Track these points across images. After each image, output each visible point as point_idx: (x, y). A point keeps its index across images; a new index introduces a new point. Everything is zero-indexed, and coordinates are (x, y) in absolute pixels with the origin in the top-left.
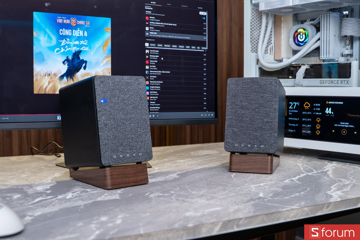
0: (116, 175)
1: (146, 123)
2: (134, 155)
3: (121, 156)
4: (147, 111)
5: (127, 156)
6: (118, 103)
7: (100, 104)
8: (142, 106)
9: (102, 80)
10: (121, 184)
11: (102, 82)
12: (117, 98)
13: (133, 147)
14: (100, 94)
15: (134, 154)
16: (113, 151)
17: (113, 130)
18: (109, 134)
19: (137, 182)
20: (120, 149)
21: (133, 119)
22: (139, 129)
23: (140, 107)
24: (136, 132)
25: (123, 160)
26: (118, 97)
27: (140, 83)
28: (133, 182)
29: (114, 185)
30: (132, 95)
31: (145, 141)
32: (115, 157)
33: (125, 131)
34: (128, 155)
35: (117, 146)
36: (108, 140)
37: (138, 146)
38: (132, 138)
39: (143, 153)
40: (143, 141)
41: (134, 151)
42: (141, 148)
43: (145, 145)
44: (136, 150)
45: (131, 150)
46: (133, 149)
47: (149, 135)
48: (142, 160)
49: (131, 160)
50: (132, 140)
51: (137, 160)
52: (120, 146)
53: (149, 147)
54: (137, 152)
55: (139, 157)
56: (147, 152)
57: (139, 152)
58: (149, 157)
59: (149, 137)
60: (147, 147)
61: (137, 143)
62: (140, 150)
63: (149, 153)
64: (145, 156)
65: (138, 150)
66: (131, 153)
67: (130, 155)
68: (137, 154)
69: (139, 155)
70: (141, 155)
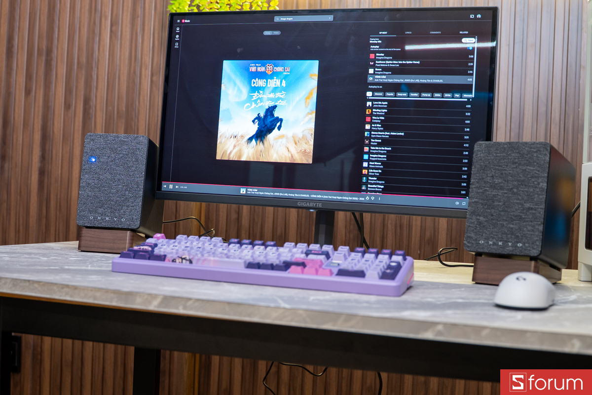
0: (89, 237)
1: (138, 187)
3: (99, 218)
4: (142, 173)
9: (92, 138)
10: (93, 247)
11: (93, 140)
12: (107, 157)
13: (116, 210)
14: (89, 151)
15: (115, 219)
16: (90, 212)
17: (96, 190)
18: (90, 193)
19: (112, 249)
20: (100, 210)
21: (121, 181)
22: (127, 192)
24: (122, 195)
25: (101, 223)
26: (109, 157)
27: (139, 143)
28: (107, 249)
29: (85, 247)
30: (127, 154)
31: (132, 206)
32: (91, 218)
34: (107, 219)
35: (97, 207)
36: (87, 200)
37: (122, 211)
38: (117, 201)
39: (127, 219)
40: (130, 206)
41: (116, 216)
42: (126, 213)
43: (131, 210)
44: (119, 214)
45: (113, 213)
46: (115, 213)
47: (140, 200)
48: (124, 227)
49: (111, 225)
50: (116, 203)
51: (118, 226)
52: (100, 208)
53: (136, 214)
54: (119, 217)
55: (120, 223)
56: (132, 219)
57: (121, 217)
58: (133, 224)
59: (139, 202)
60: (133, 213)
61: (121, 207)
62: (124, 215)
63: (135, 221)
64: (129, 223)
65: (122, 215)
66: (112, 217)
67: (110, 219)
68: (120, 219)
69: (122, 221)
70: (124, 220)
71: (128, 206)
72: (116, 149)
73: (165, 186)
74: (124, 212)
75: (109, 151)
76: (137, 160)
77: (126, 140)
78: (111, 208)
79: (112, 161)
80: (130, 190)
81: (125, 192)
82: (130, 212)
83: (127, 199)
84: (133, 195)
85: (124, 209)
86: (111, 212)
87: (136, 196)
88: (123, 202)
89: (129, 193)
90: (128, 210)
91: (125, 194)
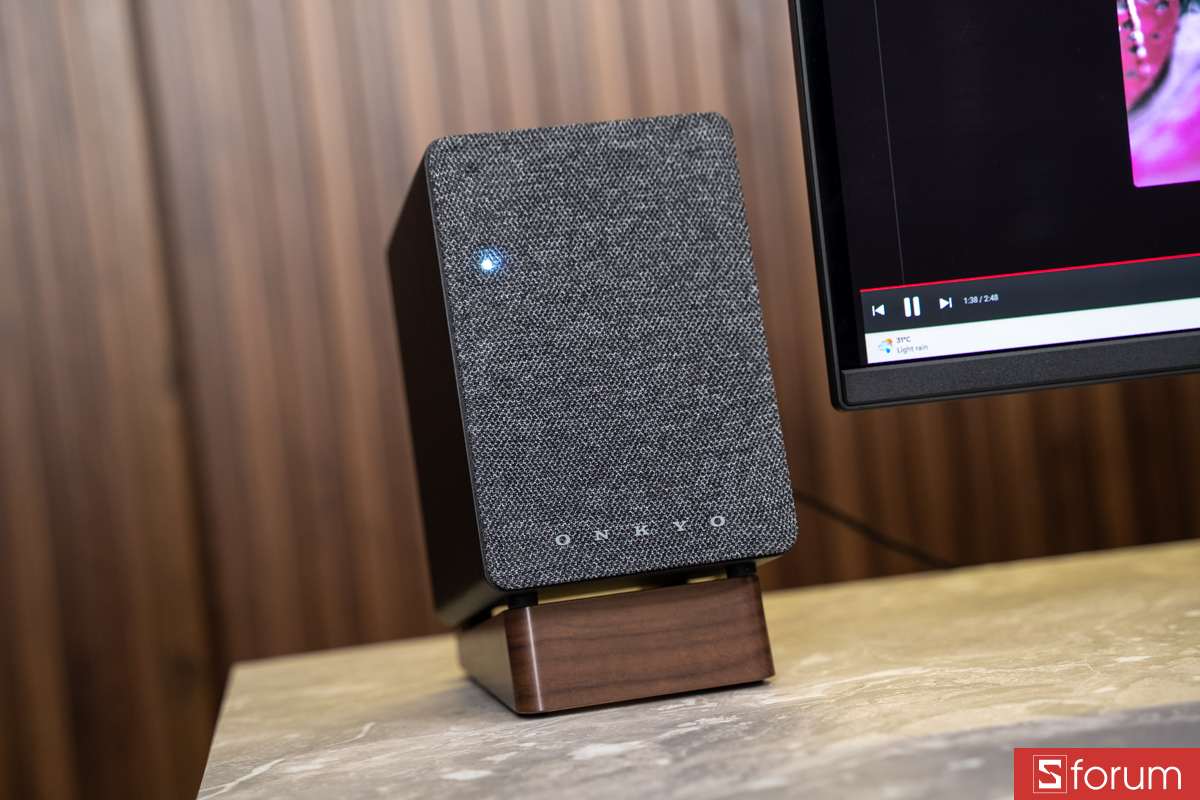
0: (570, 639)
1: (745, 356)
2: (681, 529)
3: (600, 535)
4: (747, 290)
5: (638, 534)
6: (570, 263)
7: (462, 281)
8: (715, 267)
9: (466, 158)
10: (597, 686)
11: (472, 169)
12: (562, 241)
13: (672, 483)
14: (464, 224)
15: (677, 523)
16: (550, 513)
17: (548, 402)
19: (692, 675)
20: (595, 497)
21: (662, 341)
22: (702, 389)
23: (701, 274)
24: (683, 407)
25: (616, 556)
26: (570, 236)
27: (697, 149)
28: (668, 678)
29: (559, 692)
30: (653, 213)
31: (741, 451)
32: (563, 541)
33: (621, 404)
34: (641, 530)
35: (575, 485)
36: (518, 457)
37: (702, 481)
38: (664, 440)
39: (736, 514)
40: (732, 453)
41: (681, 508)
42: (722, 487)
43: (743, 471)
44: (690, 499)
45: (660, 499)
46: (670, 498)
47: (770, 415)
48: (729, 553)
49: (664, 555)
50: (665, 448)
51: (699, 554)
52: (593, 484)
53: (770, 482)
54: (695, 510)
55: (708, 537)
56: (759, 508)
57: (706, 509)
58: (771, 532)
59: (771, 426)
60: (757, 482)
61: (693, 464)
62: (716, 500)
63: (771, 515)
64: (747, 532)
65: (705, 501)
66: (660, 519)
67: (656, 528)
68: (700, 522)
69: (712, 527)
70: (722, 524)
71: (723, 454)
72: (595, 194)
73: (881, 310)
74: (714, 484)
75: (565, 213)
76: (708, 232)
77: (631, 144)
78: (647, 476)
79: (592, 255)
80: (711, 374)
81: (694, 389)
82: (737, 477)
83: (708, 421)
84: (735, 397)
85: (710, 469)
86: (650, 497)
87: (747, 402)
88: (694, 440)
89: (712, 393)
90: (730, 470)
91: (695, 396)
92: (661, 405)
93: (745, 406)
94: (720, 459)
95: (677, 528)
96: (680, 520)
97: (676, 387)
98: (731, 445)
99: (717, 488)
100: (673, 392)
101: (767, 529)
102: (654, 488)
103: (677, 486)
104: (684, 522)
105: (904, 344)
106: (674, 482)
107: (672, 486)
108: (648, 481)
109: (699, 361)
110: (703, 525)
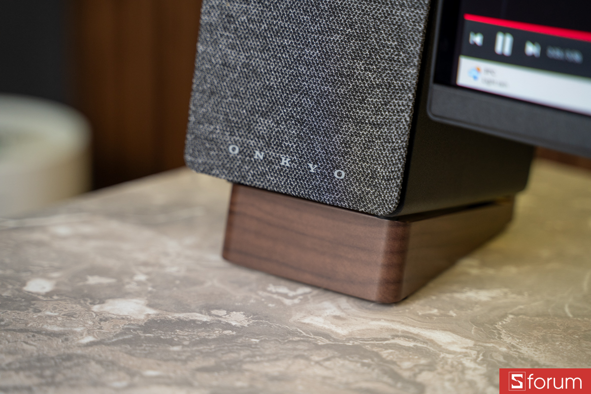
2: (312, 171)
3: (258, 155)
5: (282, 164)
15: (311, 165)
20: (263, 125)
24: (342, 75)
25: (264, 174)
31: (373, 124)
32: (234, 150)
37: (337, 139)
38: (321, 97)
39: (354, 173)
40: (366, 124)
41: (317, 155)
42: (351, 148)
43: (370, 141)
44: (326, 150)
45: (305, 143)
46: (312, 144)
47: (405, 103)
48: (340, 202)
49: (296, 186)
50: (320, 104)
51: (319, 194)
52: (264, 115)
53: (387, 157)
54: (327, 160)
55: (329, 183)
56: (372, 174)
57: (335, 162)
58: (376, 197)
59: (402, 111)
60: (378, 153)
61: (336, 123)
62: (344, 157)
63: (380, 184)
64: (359, 190)
65: (336, 156)
66: (301, 158)
67: (296, 163)
68: (327, 170)
69: (334, 177)
70: (342, 177)
74: (345, 143)
78: (301, 122)
80: (370, 54)
81: (354, 63)
82: (364, 144)
83: (357, 92)
84: (383, 79)
85: (347, 131)
86: (299, 138)
87: (390, 86)
88: (342, 104)
89: (366, 70)
90: (361, 137)
91: (354, 69)
92: (327, 69)
93: (387, 89)
94: (356, 126)
95: (310, 169)
96: (314, 164)
97: (341, 58)
98: (367, 117)
99: (347, 148)
100: (338, 61)
101: (374, 193)
102: (304, 133)
103: (320, 136)
104: (316, 166)
105: (489, 76)
106: (318, 133)
107: (316, 136)
108: (301, 125)
109: (364, 41)
110: (329, 173)
